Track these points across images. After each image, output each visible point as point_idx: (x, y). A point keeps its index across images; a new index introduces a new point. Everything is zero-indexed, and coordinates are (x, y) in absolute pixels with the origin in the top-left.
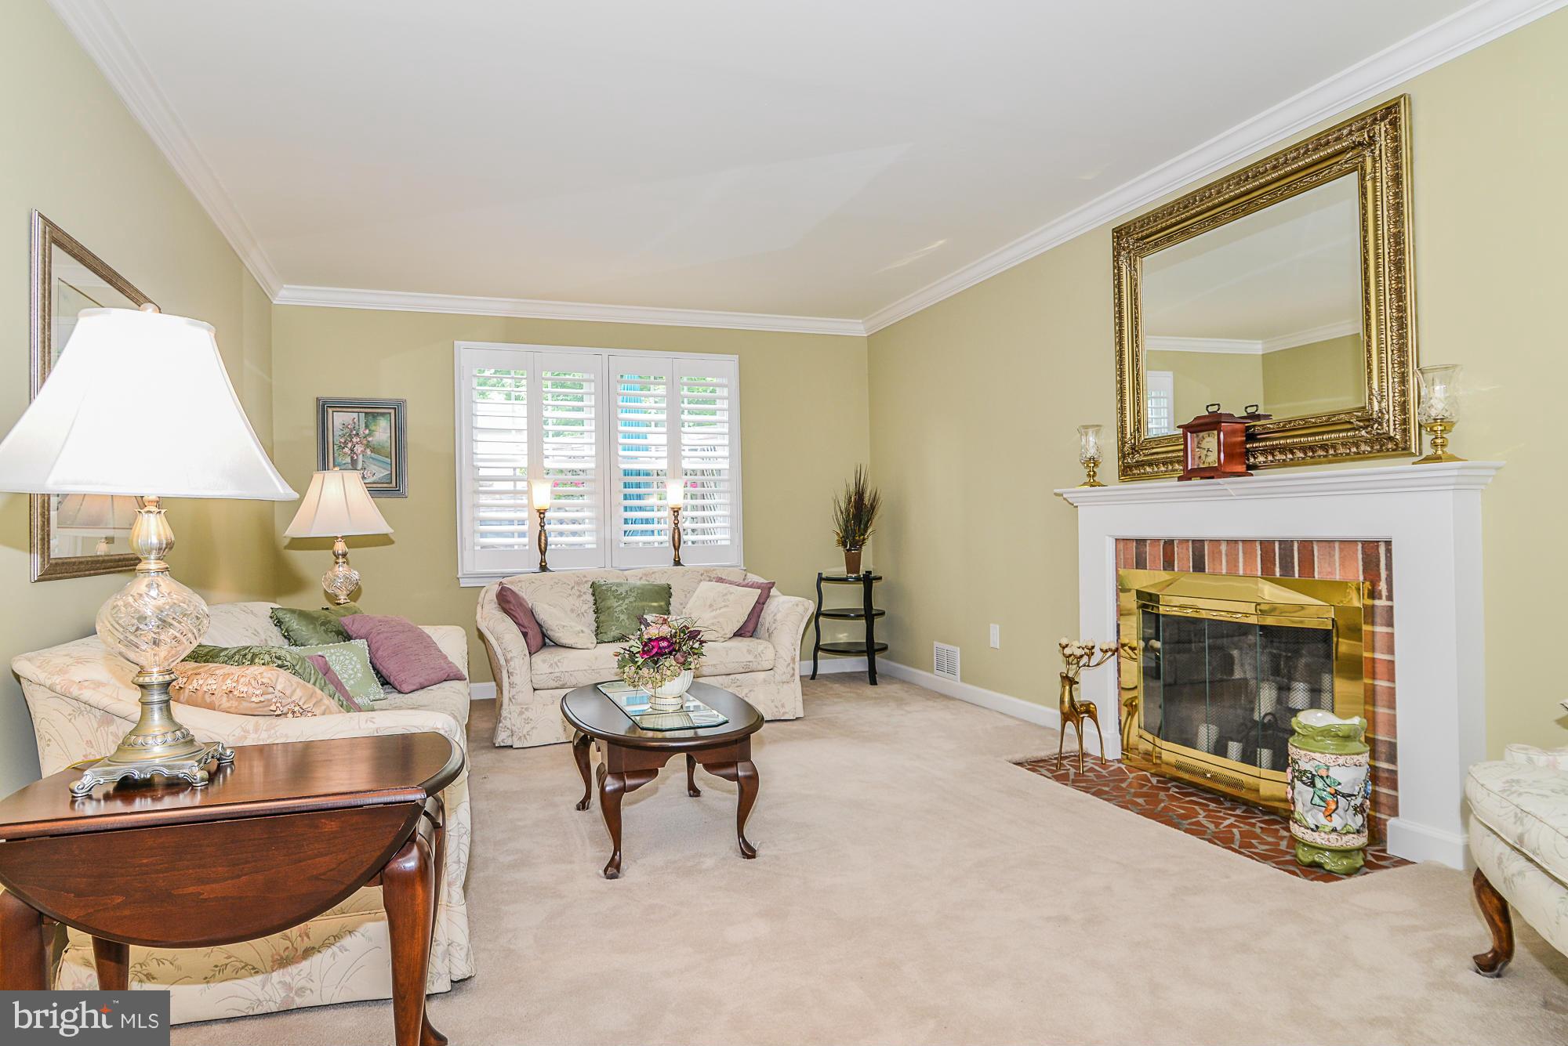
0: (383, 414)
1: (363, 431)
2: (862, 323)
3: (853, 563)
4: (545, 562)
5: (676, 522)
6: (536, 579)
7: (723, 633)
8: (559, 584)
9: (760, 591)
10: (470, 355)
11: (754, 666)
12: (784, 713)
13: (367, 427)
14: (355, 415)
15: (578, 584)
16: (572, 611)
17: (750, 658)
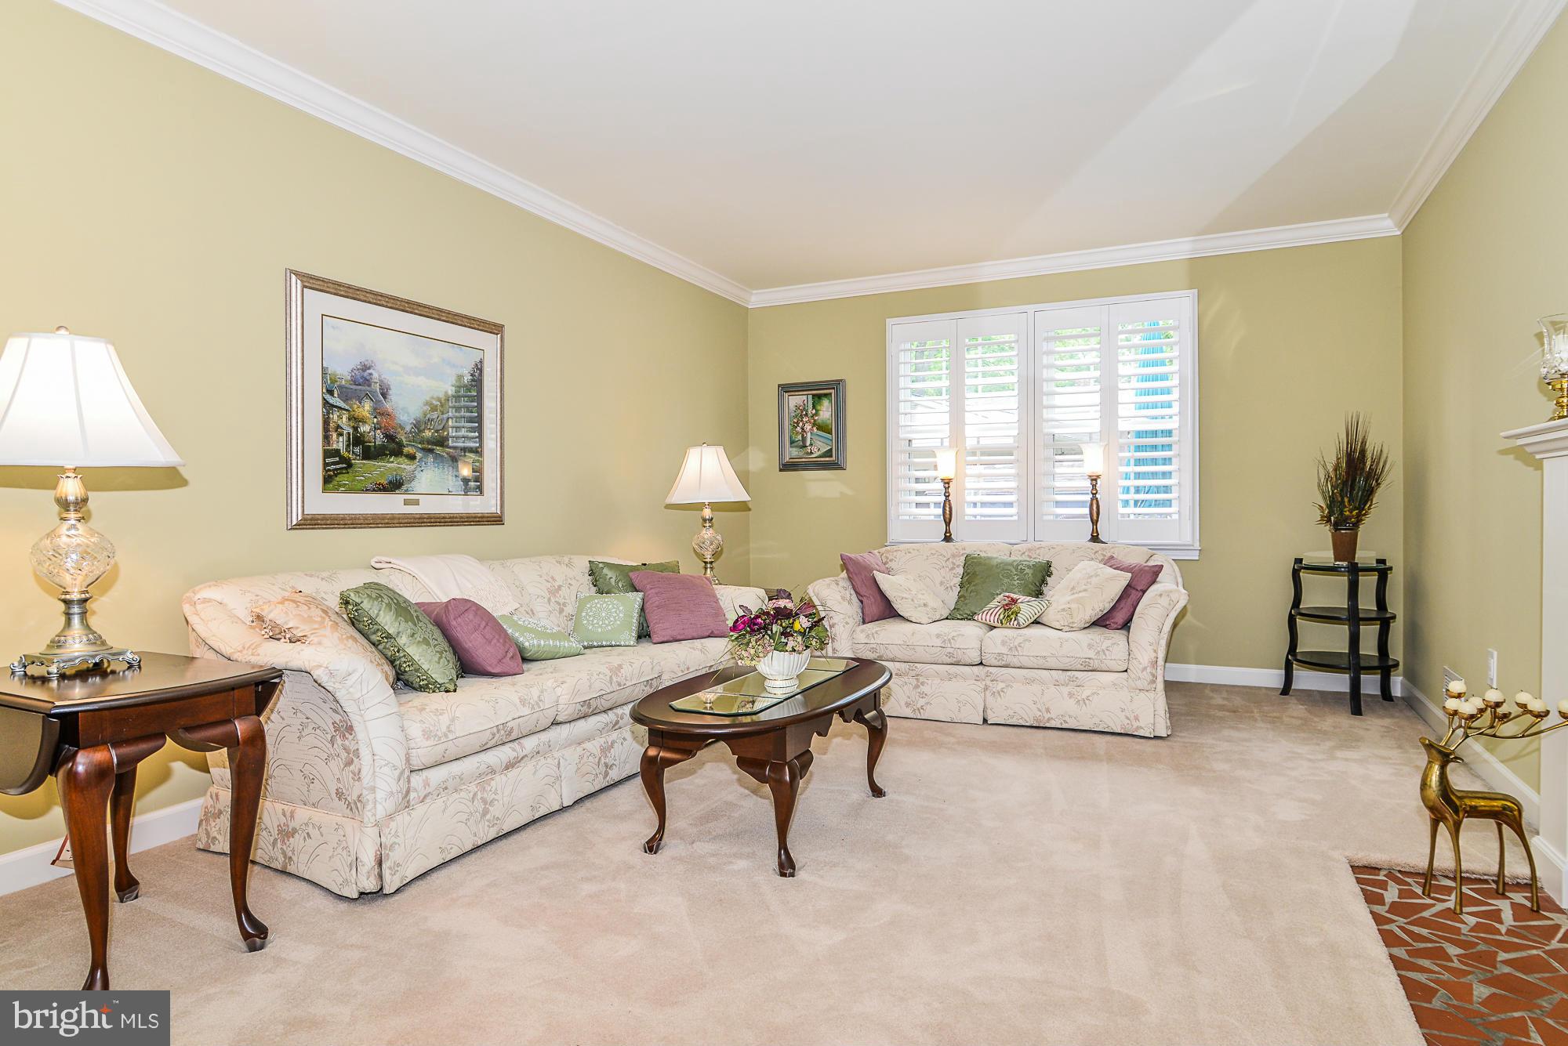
0: (826, 395)
1: (811, 411)
2: (1389, 217)
3: (1345, 547)
4: (950, 532)
5: (1094, 492)
6: (914, 550)
7: (1071, 621)
8: (936, 556)
9: (1130, 575)
10: (898, 330)
11: (1096, 664)
12: (1138, 728)
13: (814, 407)
14: (805, 397)
15: (954, 556)
16: (942, 583)
17: (1091, 654)
